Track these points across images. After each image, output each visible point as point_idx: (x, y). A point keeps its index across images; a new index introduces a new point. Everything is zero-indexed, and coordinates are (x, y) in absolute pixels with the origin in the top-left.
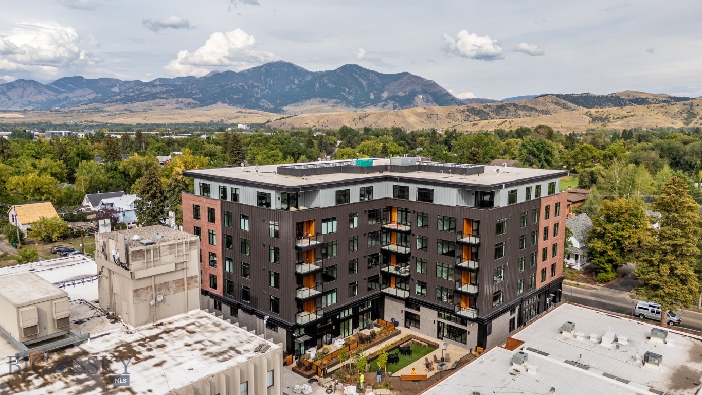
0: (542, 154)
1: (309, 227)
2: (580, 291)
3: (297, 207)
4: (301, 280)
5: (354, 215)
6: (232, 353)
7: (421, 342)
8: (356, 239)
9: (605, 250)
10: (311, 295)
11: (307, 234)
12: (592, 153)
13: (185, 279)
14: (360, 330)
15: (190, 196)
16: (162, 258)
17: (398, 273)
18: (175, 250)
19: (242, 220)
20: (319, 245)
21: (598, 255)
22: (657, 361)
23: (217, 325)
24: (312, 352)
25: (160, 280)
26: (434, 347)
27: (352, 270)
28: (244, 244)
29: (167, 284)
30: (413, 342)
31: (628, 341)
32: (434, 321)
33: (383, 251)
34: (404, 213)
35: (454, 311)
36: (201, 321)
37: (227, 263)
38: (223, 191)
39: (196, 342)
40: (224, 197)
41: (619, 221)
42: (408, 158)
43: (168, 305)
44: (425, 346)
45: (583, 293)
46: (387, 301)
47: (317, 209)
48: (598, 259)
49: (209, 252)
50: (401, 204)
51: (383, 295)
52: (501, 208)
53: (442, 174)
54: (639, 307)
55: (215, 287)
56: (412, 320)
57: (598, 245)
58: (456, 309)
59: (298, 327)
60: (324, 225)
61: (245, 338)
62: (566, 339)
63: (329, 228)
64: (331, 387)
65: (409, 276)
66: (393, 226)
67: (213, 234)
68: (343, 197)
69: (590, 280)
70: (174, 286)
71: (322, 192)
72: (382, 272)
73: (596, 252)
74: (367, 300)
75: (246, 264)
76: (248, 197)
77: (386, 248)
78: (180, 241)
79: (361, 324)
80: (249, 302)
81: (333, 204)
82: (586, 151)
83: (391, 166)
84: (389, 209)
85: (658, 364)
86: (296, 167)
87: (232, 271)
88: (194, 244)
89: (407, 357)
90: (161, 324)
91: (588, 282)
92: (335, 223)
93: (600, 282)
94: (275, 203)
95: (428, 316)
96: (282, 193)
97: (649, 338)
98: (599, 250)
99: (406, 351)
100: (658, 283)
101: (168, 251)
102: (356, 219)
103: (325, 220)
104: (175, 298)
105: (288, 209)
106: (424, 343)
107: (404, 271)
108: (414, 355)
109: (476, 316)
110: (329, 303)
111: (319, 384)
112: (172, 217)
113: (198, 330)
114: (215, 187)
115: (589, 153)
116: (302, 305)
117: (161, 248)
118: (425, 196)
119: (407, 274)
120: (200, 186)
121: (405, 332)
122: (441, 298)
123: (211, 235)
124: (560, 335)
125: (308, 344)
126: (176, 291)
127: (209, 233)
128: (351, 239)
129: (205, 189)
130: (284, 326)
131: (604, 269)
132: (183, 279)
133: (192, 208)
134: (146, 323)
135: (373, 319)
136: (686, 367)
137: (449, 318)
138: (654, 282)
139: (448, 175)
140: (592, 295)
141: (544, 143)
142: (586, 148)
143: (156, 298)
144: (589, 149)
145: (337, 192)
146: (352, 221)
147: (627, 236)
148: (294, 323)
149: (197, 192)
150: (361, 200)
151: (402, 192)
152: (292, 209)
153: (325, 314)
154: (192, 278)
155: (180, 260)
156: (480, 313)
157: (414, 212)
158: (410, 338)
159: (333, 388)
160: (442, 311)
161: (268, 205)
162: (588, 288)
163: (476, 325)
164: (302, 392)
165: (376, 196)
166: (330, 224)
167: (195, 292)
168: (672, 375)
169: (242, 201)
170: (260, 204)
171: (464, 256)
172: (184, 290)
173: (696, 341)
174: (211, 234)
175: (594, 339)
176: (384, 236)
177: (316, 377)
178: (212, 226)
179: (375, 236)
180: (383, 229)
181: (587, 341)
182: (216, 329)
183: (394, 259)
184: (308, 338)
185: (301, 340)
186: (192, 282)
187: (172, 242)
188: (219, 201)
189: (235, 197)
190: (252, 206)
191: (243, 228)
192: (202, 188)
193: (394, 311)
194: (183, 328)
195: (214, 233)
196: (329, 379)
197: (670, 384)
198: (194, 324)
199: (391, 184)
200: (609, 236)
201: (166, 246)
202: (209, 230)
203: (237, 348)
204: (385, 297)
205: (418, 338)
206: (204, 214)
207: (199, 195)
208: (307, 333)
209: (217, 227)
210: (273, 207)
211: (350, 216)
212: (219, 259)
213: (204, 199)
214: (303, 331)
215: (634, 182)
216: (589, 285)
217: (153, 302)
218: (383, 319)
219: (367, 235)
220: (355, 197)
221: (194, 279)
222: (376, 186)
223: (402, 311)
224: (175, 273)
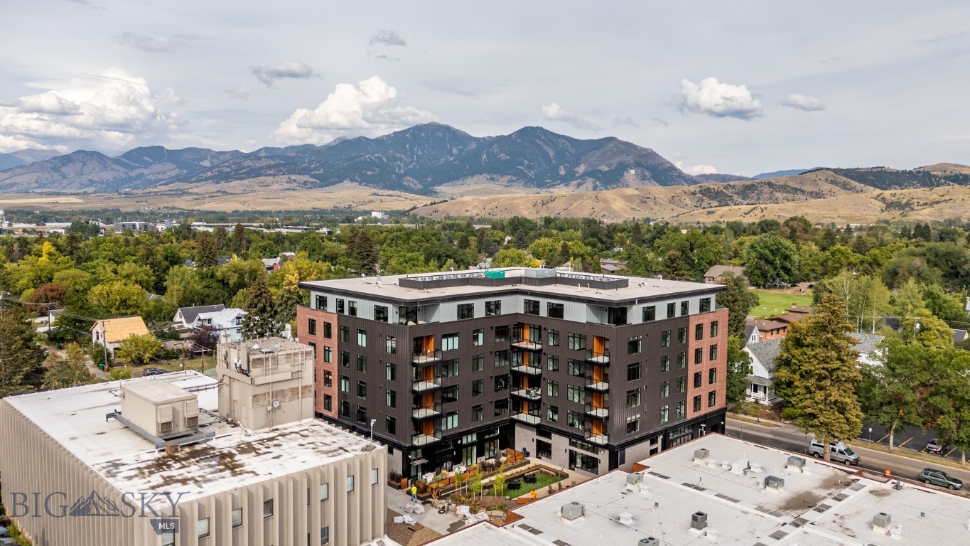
0: (777, 258)
1: (428, 343)
3: (416, 322)
4: (419, 400)
5: (478, 331)
6: (341, 451)
7: (549, 472)
8: (481, 358)
9: (791, 380)
10: (428, 415)
11: (426, 351)
13: (300, 388)
14: (486, 459)
15: (306, 310)
16: (279, 366)
17: (528, 396)
18: (291, 359)
19: (360, 335)
20: (437, 361)
22: (777, 485)
23: (328, 431)
24: (429, 477)
25: (278, 387)
26: (565, 476)
27: (476, 392)
28: (361, 361)
29: (283, 391)
30: (541, 472)
32: (566, 450)
33: (513, 372)
34: (537, 331)
35: (583, 437)
36: (314, 428)
37: (343, 381)
38: (341, 304)
39: (309, 443)
40: (342, 311)
42: (546, 269)
43: (284, 411)
44: (553, 475)
45: (760, 430)
46: (518, 429)
47: (437, 324)
49: (325, 371)
50: (531, 320)
51: (513, 423)
52: (634, 326)
53: (579, 288)
54: (814, 445)
55: (329, 409)
56: (544, 449)
57: (784, 373)
58: (586, 435)
59: (415, 448)
60: (444, 341)
61: (354, 441)
62: (697, 466)
63: (451, 344)
64: (444, 508)
65: (540, 401)
66: (523, 345)
67: (329, 351)
68: (465, 312)
70: (290, 394)
71: (442, 306)
72: (513, 396)
73: (782, 382)
74: (494, 425)
75: (361, 382)
76: (366, 311)
77: (516, 369)
78: (296, 351)
79: (487, 454)
80: (364, 423)
81: (455, 319)
82: (838, 256)
83: (525, 278)
84: (521, 326)
85: (777, 488)
86: (420, 279)
87: (347, 390)
88: (309, 355)
89: (531, 485)
90: (277, 430)
91: (773, 419)
92: (456, 339)
93: (786, 419)
94: (393, 317)
95: (560, 444)
96: (400, 307)
97: (786, 467)
98: (783, 379)
99: (531, 480)
101: (286, 360)
102: (481, 336)
103: (445, 336)
104: (291, 406)
105: (406, 324)
106: (552, 473)
107: (535, 394)
108: (538, 484)
109: (606, 442)
110: (450, 427)
111: (432, 506)
112: (288, 330)
113: (310, 434)
114: (332, 300)
115: (842, 258)
116: (420, 426)
117: (279, 357)
118: (556, 311)
119: (538, 397)
120: (317, 299)
121: (534, 461)
122: (572, 425)
124: (692, 462)
125: (426, 469)
126: (291, 399)
127: (325, 350)
128: (475, 357)
129: (322, 302)
130: (400, 447)
132: (298, 388)
133: (307, 322)
134: (263, 427)
135: (502, 448)
136: (811, 492)
137: (582, 447)
138: (808, 410)
139: (585, 289)
140: (772, 432)
141: (780, 244)
142: (839, 251)
143: (273, 404)
145: (458, 306)
146: (476, 338)
148: (410, 445)
149: (313, 305)
150: (487, 315)
151: (533, 308)
152: (411, 323)
153: (444, 438)
154: (306, 387)
155: (296, 369)
156: (612, 439)
157: (545, 329)
158: (537, 467)
159: (446, 510)
160: (575, 438)
161: (386, 319)
162: (770, 425)
163: (607, 452)
164: (414, 512)
165: (504, 311)
166: (450, 340)
167: (309, 402)
168: (790, 498)
169: (359, 315)
170: (378, 318)
171: (595, 377)
172: (298, 398)
173: (836, 470)
174: (327, 351)
175: (725, 467)
176: (515, 355)
177: (430, 500)
178: (327, 342)
179: (504, 355)
180: (513, 347)
182: (328, 434)
183: (526, 382)
184: (424, 461)
185: (418, 463)
186: (306, 392)
187: (289, 352)
188: (336, 315)
189: (353, 311)
190: (369, 320)
191: (360, 343)
192: (318, 301)
193: (525, 440)
194: (297, 433)
195: (330, 349)
196: (444, 501)
197: (783, 505)
198: (307, 430)
199: (522, 298)
201: (283, 355)
202: (325, 347)
203: (345, 448)
204: (516, 424)
205: (546, 468)
206: (320, 329)
207: (315, 308)
208: (424, 456)
209: (333, 343)
210: (390, 321)
211: (475, 331)
212: (334, 378)
213: (320, 313)
214: (420, 451)
215: (867, 299)
216: (773, 422)
217: (270, 408)
218: (513, 448)
219: (493, 353)
220: (479, 310)
221: (309, 388)
222: (504, 300)
223: (533, 440)
224: (291, 382)
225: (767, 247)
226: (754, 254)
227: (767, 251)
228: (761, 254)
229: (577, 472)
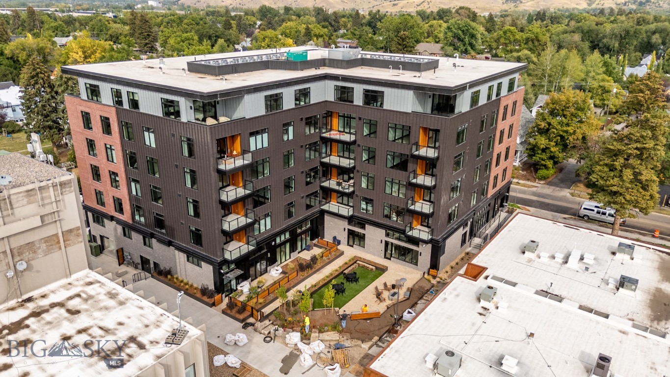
0: (466, 37)
1: (233, 143)
2: (521, 189)
3: (215, 117)
4: (227, 207)
5: (287, 125)
6: (132, 348)
7: (368, 266)
8: (292, 153)
9: (548, 146)
10: (240, 225)
11: (232, 152)
12: (514, 36)
13: (60, 235)
14: (299, 253)
15: (76, 100)
16: (16, 211)
17: (340, 189)
18: (36, 197)
19: (146, 134)
20: (247, 165)
21: (540, 152)
22: (634, 287)
23: (112, 295)
24: (245, 287)
25: (16, 243)
26: (381, 270)
27: (287, 186)
28: (151, 163)
29: (30, 245)
30: (359, 264)
31: (595, 259)
32: (382, 241)
33: (323, 164)
34: (346, 120)
36: (91, 290)
37: (133, 184)
38: (117, 95)
39: (80, 332)
40: (120, 103)
41: (564, 116)
42: (350, 49)
43: (38, 272)
44: (372, 269)
46: (327, 218)
47: (243, 120)
48: (540, 156)
49: (110, 171)
50: (344, 109)
51: (323, 212)
52: (463, 114)
53: (391, 70)
54: (585, 209)
55: (121, 210)
56: (356, 238)
57: (542, 141)
58: (408, 229)
59: (226, 262)
60: (252, 139)
61: (152, 318)
62: (530, 261)
63: (259, 142)
64: (269, 333)
65: (353, 192)
66: (334, 135)
67: (111, 150)
68: (274, 102)
69: (530, 177)
70: (44, 246)
71: (247, 98)
72: (322, 188)
73: (539, 148)
74: (304, 220)
75: (156, 188)
76: (150, 104)
77: (326, 160)
78: (42, 184)
79: (299, 244)
80: (164, 231)
81: (263, 112)
82: (509, 34)
83: (330, 60)
84: (330, 114)
85: (635, 290)
86: (212, 63)
87: (139, 194)
88: (67, 186)
89: (353, 285)
90: (29, 300)
91: (528, 180)
92: (265, 136)
93: (540, 179)
94: (187, 114)
95: (375, 236)
96: (194, 101)
97: (614, 253)
98: (542, 146)
99: (352, 278)
100: (619, 189)
101: (26, 200)
102: (291, 129)
103: (252, 134)
104: (44, 262)
105: (204, 120)
106: (371, 267)
107: (347, 187)
108: (361, 282)
109: (430, 237)
110: (263, 229)
111: (255, 330)
112: (36, 142)
113: (84, 306)
114: (106, 90)
115: (511, 37)
116: (229, 236)
117: (12, 197)
118: (372, 98)
119: (351, 189)
120: (87, 88)
121: (350, 252)
122: (388, 217)
123: (109, 151)
124: (522, 255)
125: (241, 279)
126: (47, 252)
127: (106, 148)
128: (285, 153)
129: (94, 92)
130: (209, 261)
131: (545, 166)
132: (56, 235)
133: (80, 115)
135: (312, 239)
136: (661, 289)
137: (399, 239)
138: (615, 189)
139: (397, 71)
141: (470, 25)
142: (510, 31)
143: (15, 266)
144: (512, 32)
145: (266, 97)
146: (287, 132)
147: (572, 131)
148: (222, 259)
149: (84, 96)
150: (296, 104)
151: (344, 95)
152: (210, 121)
153: (258, 244)
154: (71, 231)
155: (48, 209)
156: (435, 232)
157: (360, 119)
158: (355, 260)
159: (272, 335)
160: (389, 229)
161: (177, 114)
162: (529, 187)
163: (430, 246)
164: (235, 343)
165: (314, 99)
166: (259, 137)
167: (79, 249)
168: (648, 301)
169: (143, 109)
170: (168, 114)
171: (419, 171)
172: (60, 248)
173: (661, 254)
174: (108, 149)
175: (559, 259)
176: (324, 146)
177: (251, 320)
178: (108, 139)
179: (313, 147)
180: (322, 139)
181: (552, 262)
182: (112, 303)
183: (334, 171)
184: (239, 272)
185: (231, 275)
186: (72, 237)
187: (30, 187)
188: (114, 109)
189: (135, 104)
190: (156, 117)
191: (147, 143)
192: (89, 91)
193: (334, 229)
194: (61, 305)
195: (113, 148)
196: (267, 322)
197: (651, 315)
198: (78, 295)
199: (332, 84)
200: (553, 133)
201: (19, 193)
202: (106, 144)
203: (140, 339)
204: (325, 214)
205: (364, 261)
206: (96, 124)
207: (86, 99)
208: (238, 267)
209: (115, 139)
210: (184, 118)
211: (284, 126)
212: (122, 178)
213: (93, 105)
214: (233, 266)
215: (564, 68)
217: (11, 274)
218: (323, 237)
219: (304, 147)
220: (288, 102)
221: (75, 232)
222: (313, 87)
223: (345, 229)
224: (43, 229)
225: (459, 28)
226: (450, 34)
227: (460, 32)
228: (455, 34)
229: (394, 261)
